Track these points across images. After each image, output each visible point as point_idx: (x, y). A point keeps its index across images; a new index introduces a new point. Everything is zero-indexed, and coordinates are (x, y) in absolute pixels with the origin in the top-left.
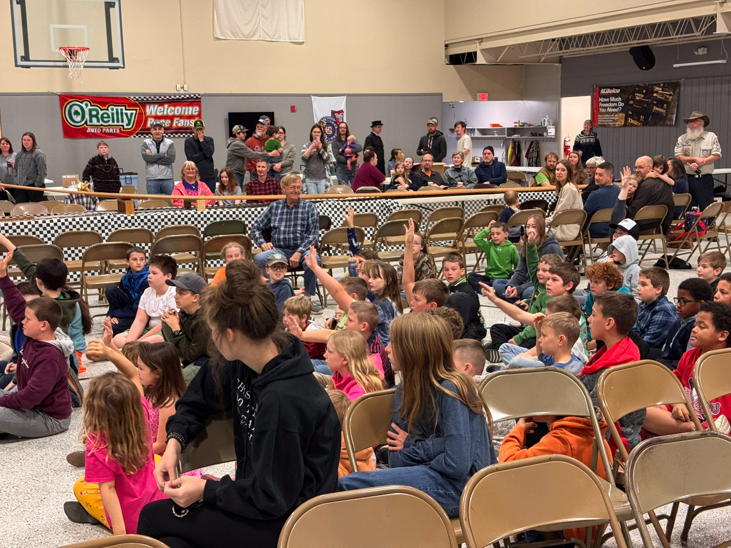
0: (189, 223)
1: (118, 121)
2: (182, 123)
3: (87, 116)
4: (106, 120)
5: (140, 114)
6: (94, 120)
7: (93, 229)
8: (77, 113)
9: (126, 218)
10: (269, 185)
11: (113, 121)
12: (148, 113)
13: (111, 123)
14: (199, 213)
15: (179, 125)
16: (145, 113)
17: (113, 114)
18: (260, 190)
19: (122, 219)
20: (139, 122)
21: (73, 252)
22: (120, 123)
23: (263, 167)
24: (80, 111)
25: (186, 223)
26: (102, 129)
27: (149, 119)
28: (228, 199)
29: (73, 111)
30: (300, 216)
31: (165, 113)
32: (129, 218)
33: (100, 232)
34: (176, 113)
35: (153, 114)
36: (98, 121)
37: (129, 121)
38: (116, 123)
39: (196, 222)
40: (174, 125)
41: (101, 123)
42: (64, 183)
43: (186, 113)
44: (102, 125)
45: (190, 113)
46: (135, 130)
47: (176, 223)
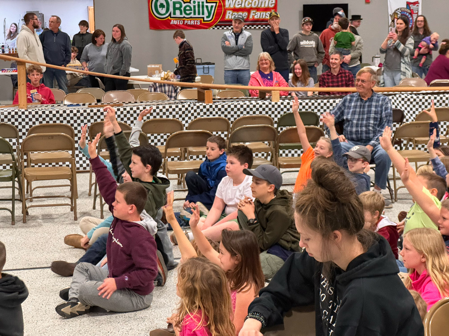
0: (264, 113)
1: (199, 14)
2: (258, 15)
3: (171, 9)
4: (188, 12)
5: (220, 6)
6: (178, 12)
7: (174, 116)
8: (162, 6)
9: (205, 107)
10: (341, 77)
11: (195, 14)
12: (227, 6)
13: (192, 15)
14: (273, 103)
15: (256, 17)
16: (224, 6)
17: (194, 6)
18: (332, 82)
19: (201, 107)
20: (218, 14)
21: (156, 137)
22: (201, 16)
23: (336, 59)
24: (165, 4)
25: (261, 113)
26: (184, 21)
27: (228, 12)
28: (301, 91)
29: (159, 4)
30: (373, 109)
31: (243, 6)
32: (208, 107)
33: (180, 119)
34: (253, 6)
35: (232, 6)
36: (181, 14)
37: (209, 13)
38: (197, 16)
39: (270, 113)
40: (251, 17)
41: (184, 15)
42: (149, 72)
43: (263, 6)
44: (184, 17)
45: (266, 6)
46: (214, 22)
47: (251, 113)
